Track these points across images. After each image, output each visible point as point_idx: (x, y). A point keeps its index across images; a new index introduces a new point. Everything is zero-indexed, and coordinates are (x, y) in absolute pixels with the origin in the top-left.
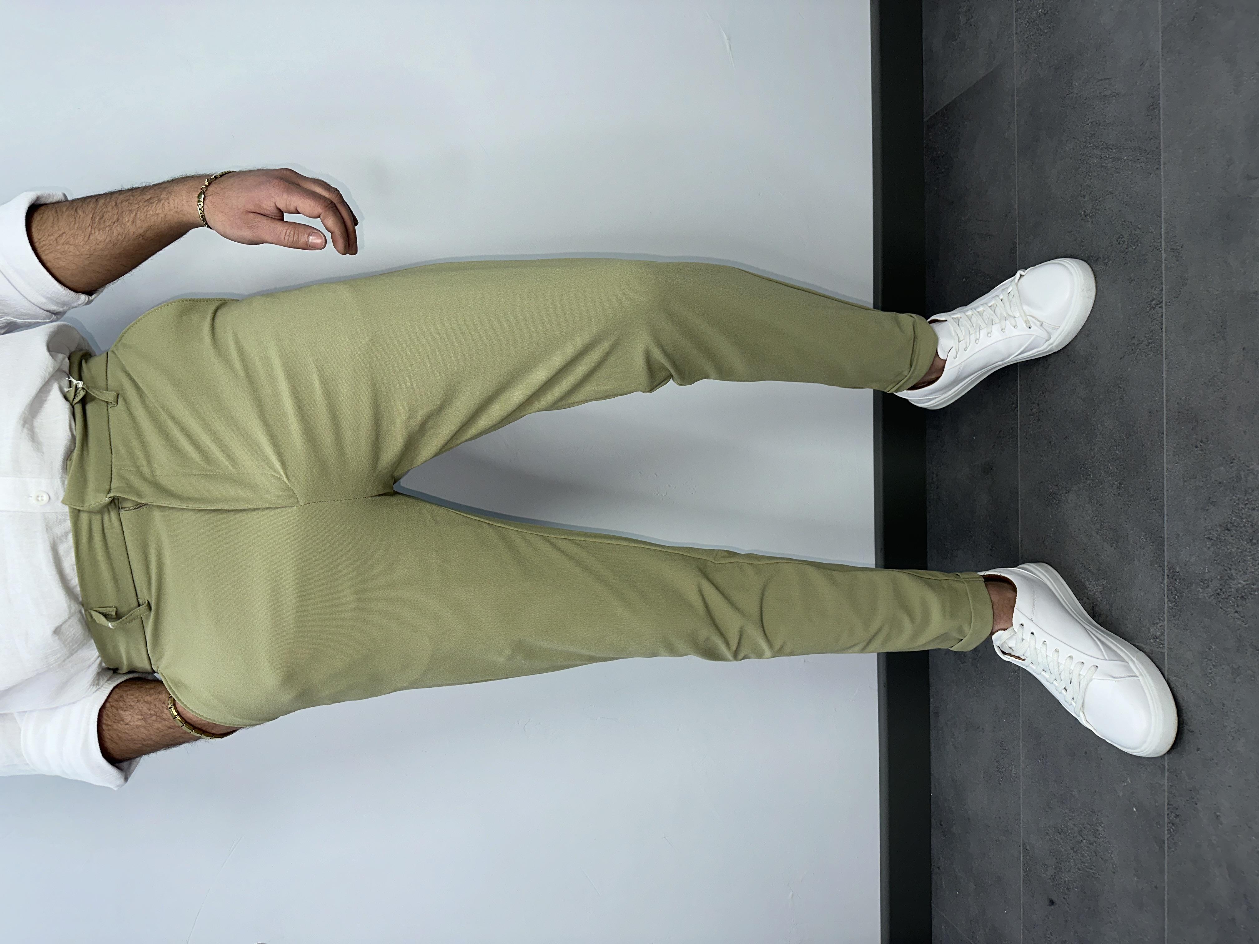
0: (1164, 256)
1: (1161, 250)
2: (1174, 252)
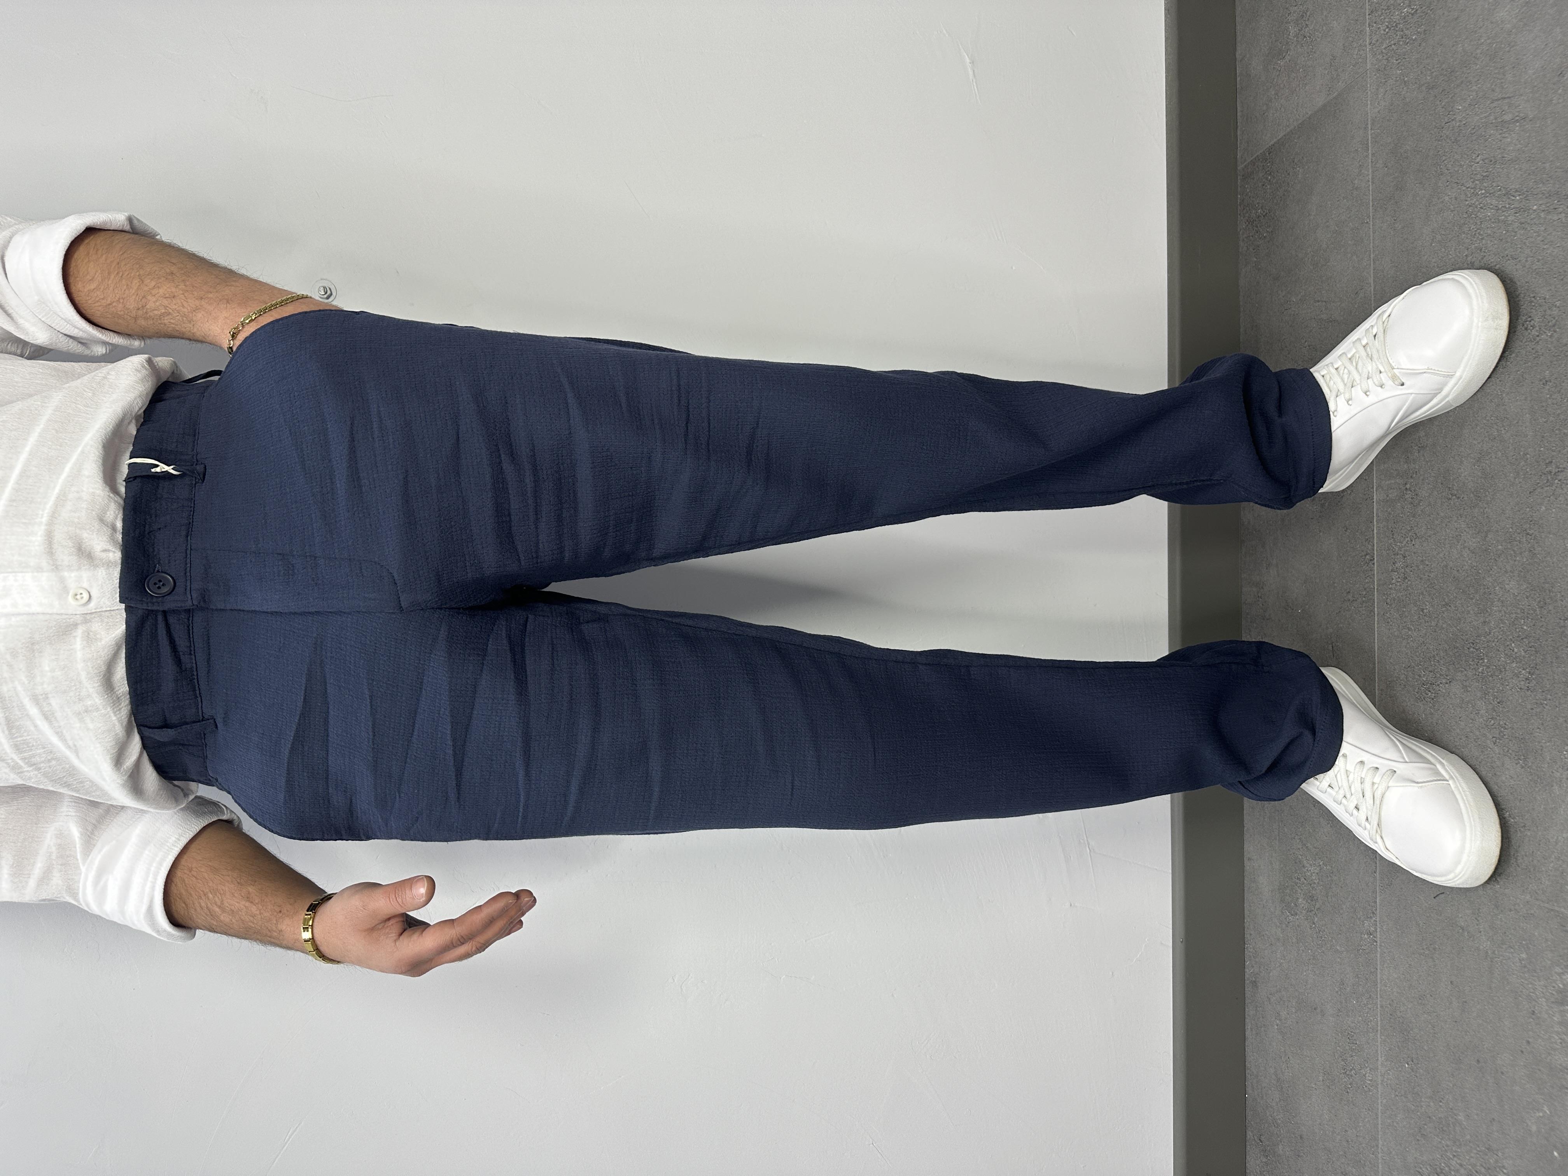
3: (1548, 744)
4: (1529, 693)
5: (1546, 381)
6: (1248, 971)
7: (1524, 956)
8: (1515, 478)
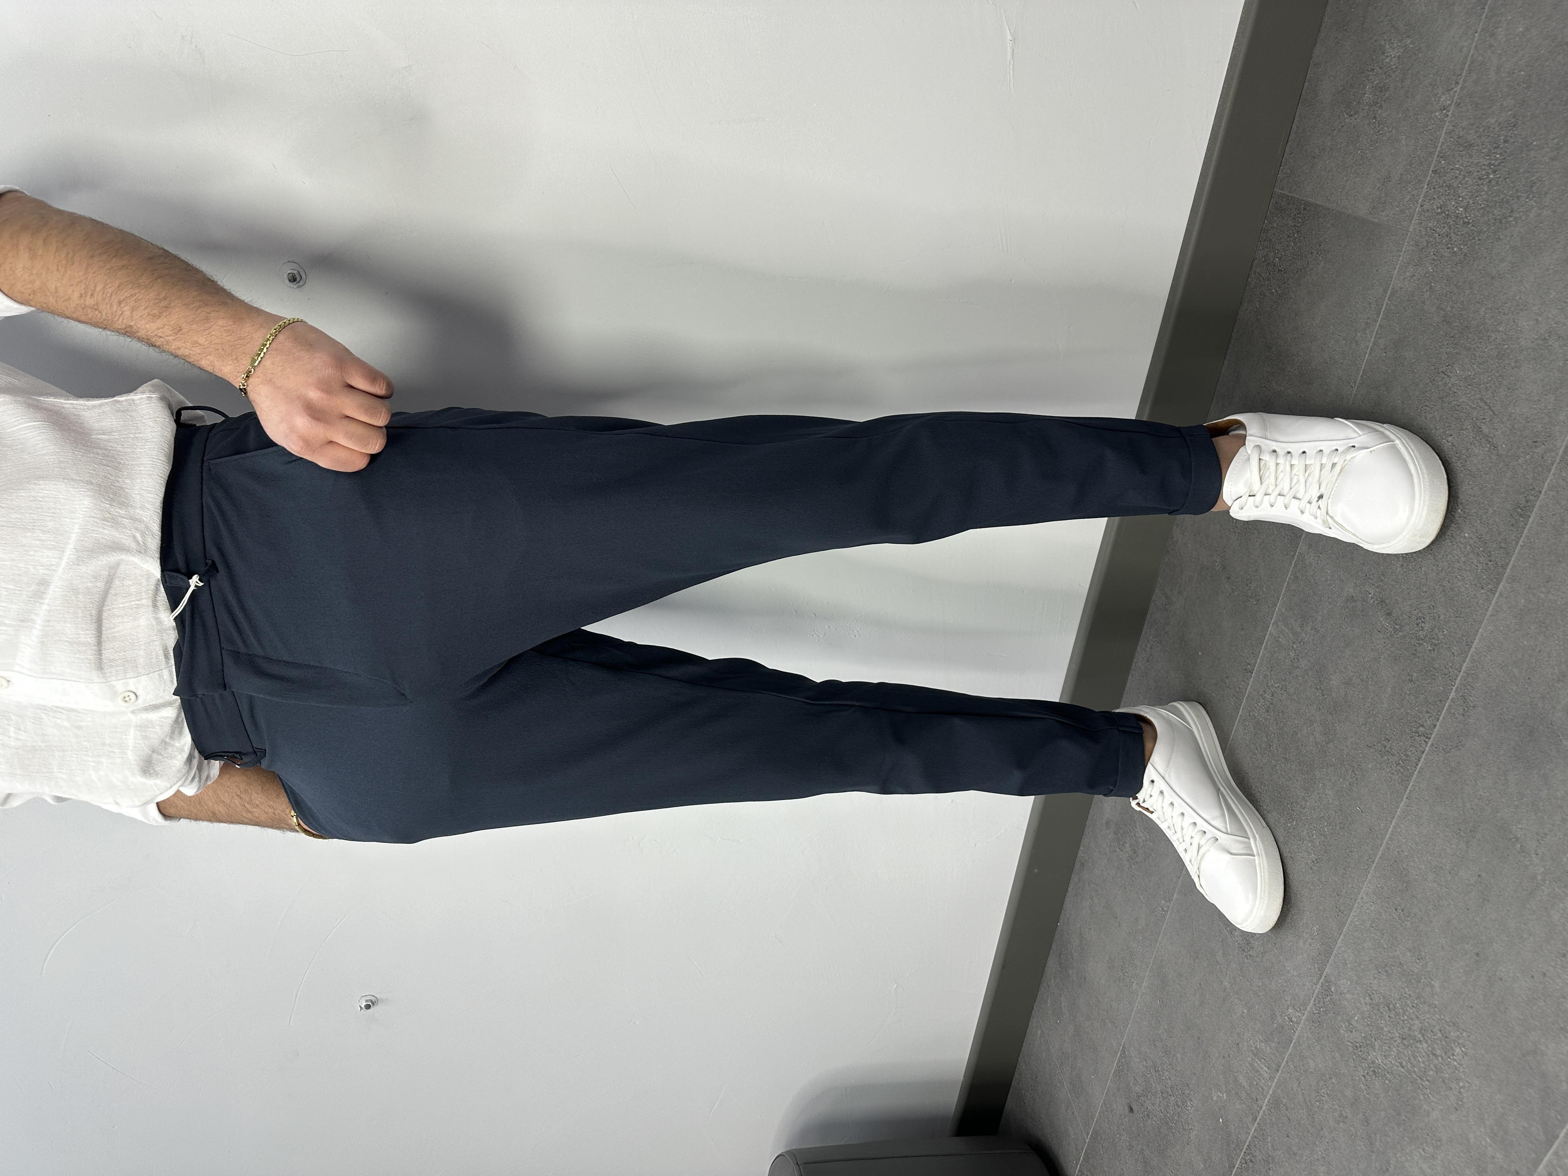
0: (1452, 695)
1: (1453, 683)
2: (1464, 702)
3: (1308, 913)
4: (1311, 871)
5: (1412, 681)
6: (1080, 854)
7: (1245, 1011)
8: (1363, 724)
